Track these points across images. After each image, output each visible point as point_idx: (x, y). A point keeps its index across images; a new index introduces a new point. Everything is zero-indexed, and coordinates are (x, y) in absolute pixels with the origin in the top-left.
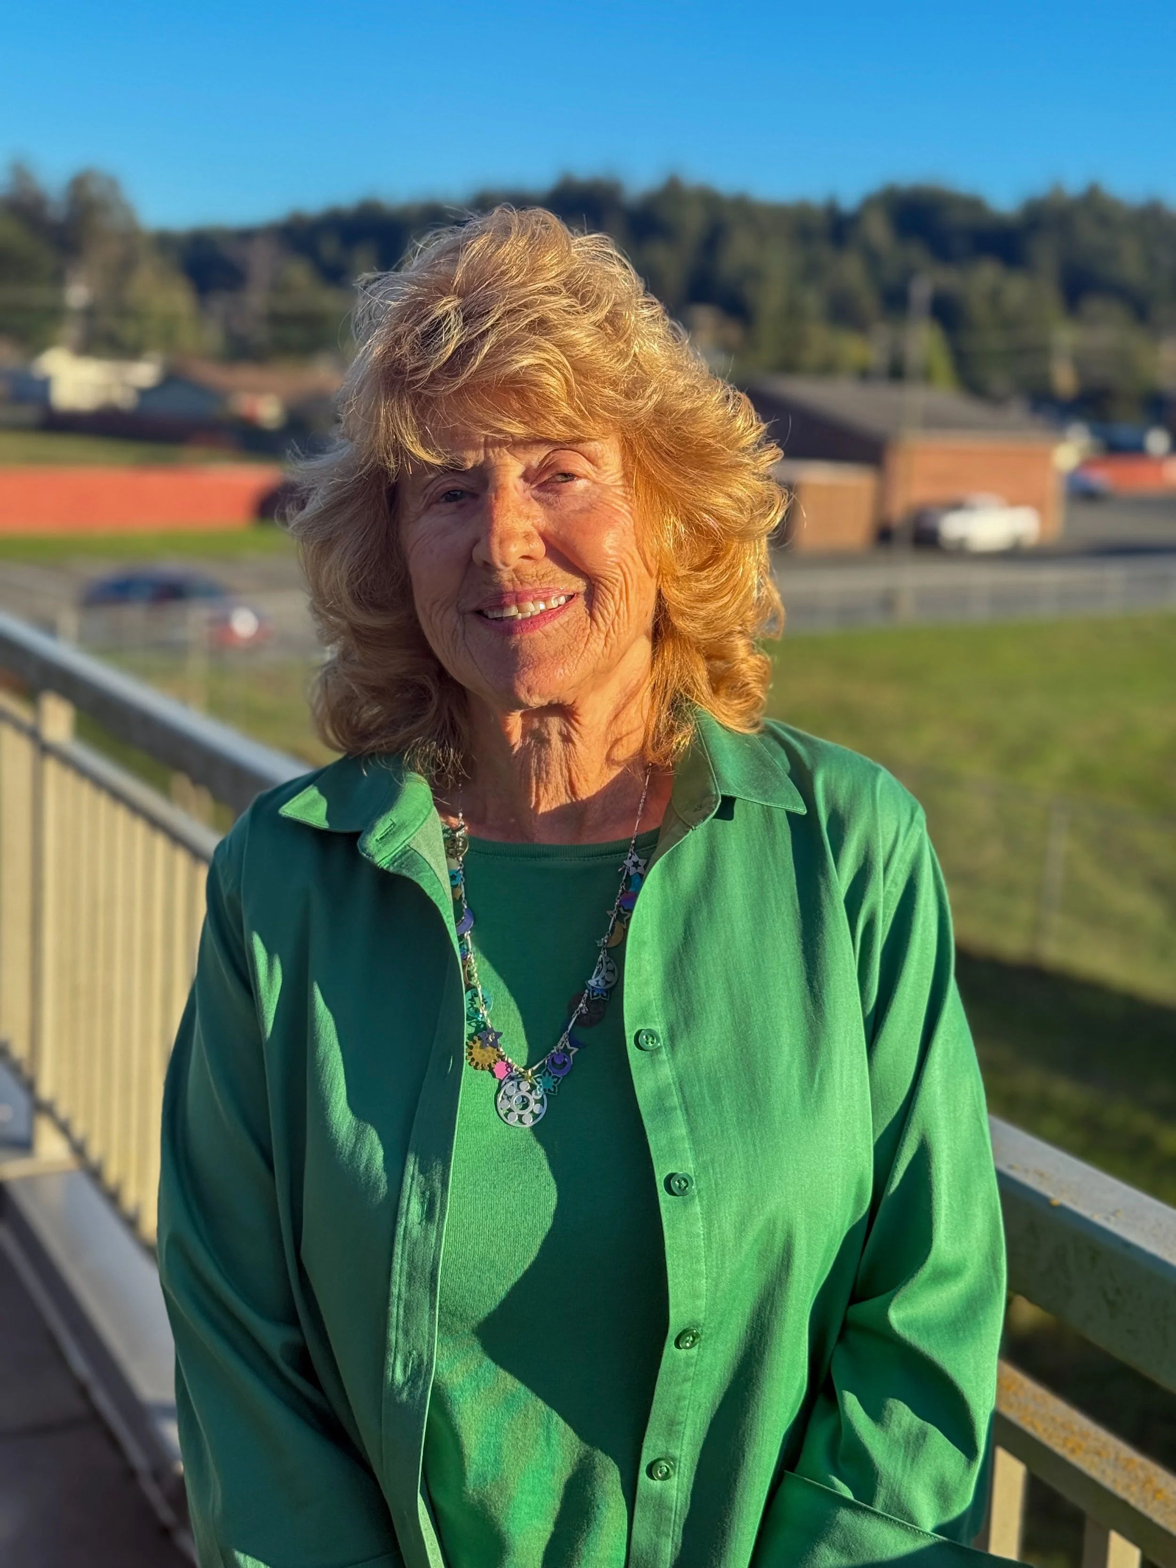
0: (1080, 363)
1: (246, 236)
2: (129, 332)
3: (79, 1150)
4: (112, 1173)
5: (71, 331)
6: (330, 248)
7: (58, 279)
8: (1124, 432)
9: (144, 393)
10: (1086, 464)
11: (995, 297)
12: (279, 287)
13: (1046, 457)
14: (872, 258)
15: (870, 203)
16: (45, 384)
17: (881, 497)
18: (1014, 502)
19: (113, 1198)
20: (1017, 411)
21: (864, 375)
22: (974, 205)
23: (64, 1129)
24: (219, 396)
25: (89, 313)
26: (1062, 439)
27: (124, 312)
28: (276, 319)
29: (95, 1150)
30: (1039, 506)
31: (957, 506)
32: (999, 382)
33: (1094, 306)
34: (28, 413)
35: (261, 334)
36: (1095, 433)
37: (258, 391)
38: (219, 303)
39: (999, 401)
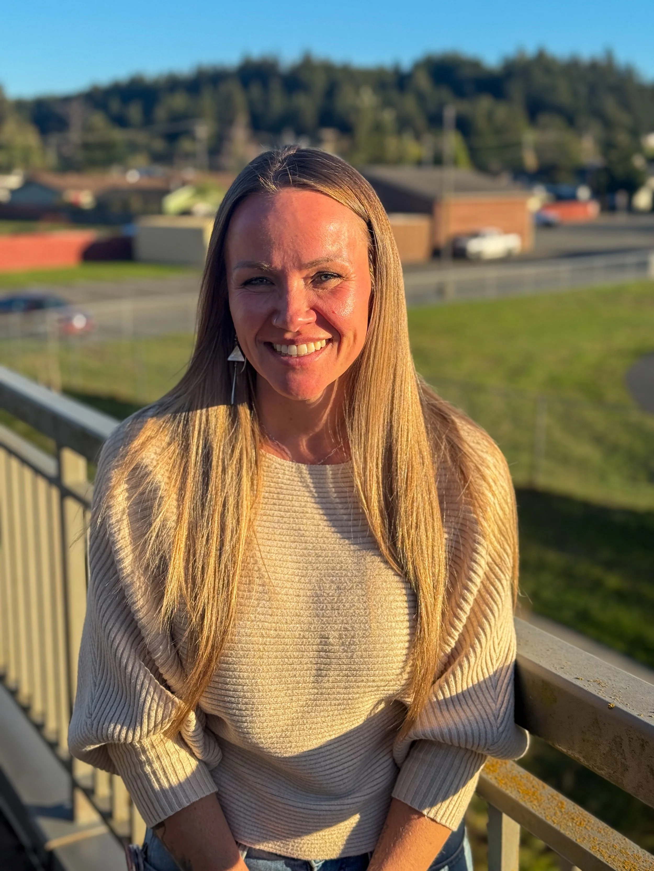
0: (538, 151)
1: (67, 101)
6: (115, 105)
8: (565, 189)
9: (13, 192)
10: (544, 208)
11: (490, 116)
12: (87, 128)
13: (523, 204)
14: (421, 97)
15: (418, 66)
17: (433, 232)
18: (507, 231)
20: (506, 180)
21: (419, 163)
22: (476, 64)
24: (58, 192)
26: (532, 195)
28: (86, 146)
30: (520, 233)
31: (475, 235)
32: (495, 165)
33: (544, 119)
35: (80, 156)
36: (549, 190)
37: (80, 188)
38: (54, 139)
39: (496, 174)
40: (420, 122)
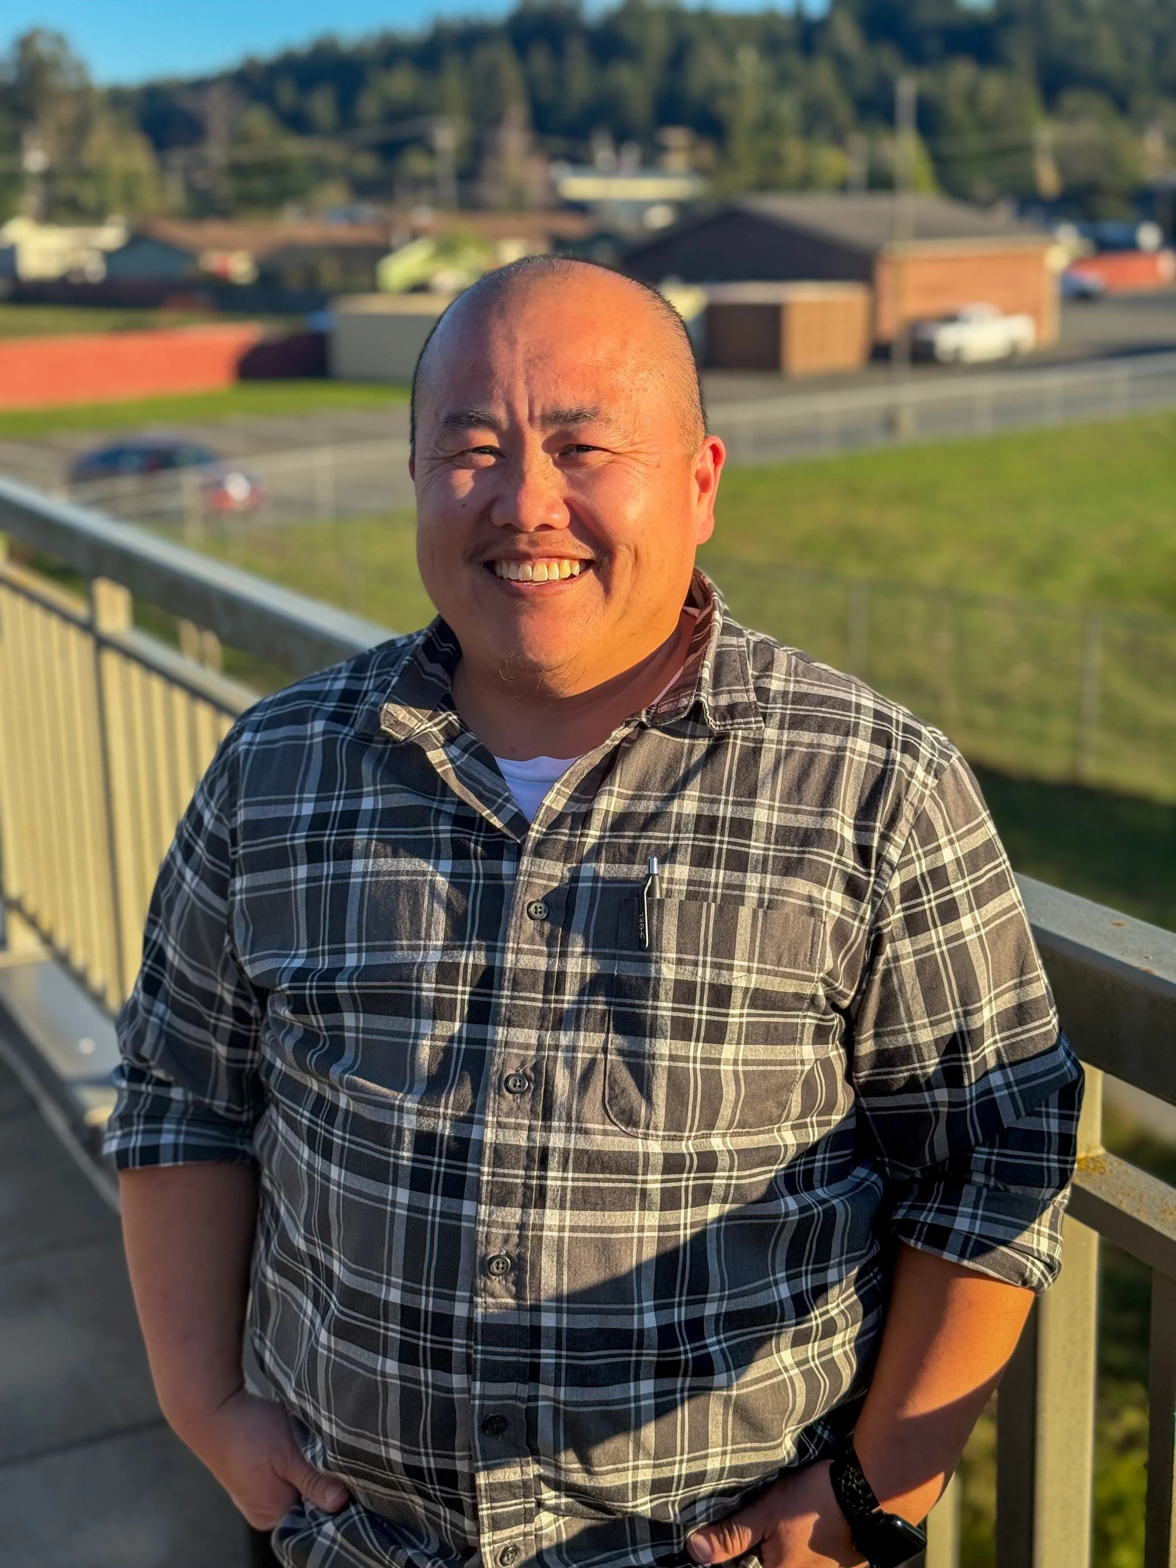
0: (1062, 161)
1: (200, 86)
2: (88, 195)
3: (47, 939)
4: (79, 959)
5: (31, 199)
6: (287, 94)
7: (15, 145)
8: (1112, 230)
9: (109, 256)
10: (1077, 263)
11: (972, 98)
12: (240, 137)
13: (1038, 259)
14: (844, 66)
15: (836, 8)
16: (11, 254)
17: (873, 315)
18: (1008, 311)
19: (80, 979)
20: (1004, 213)
21: (843, 187)
23: (32, 922)
24: (190, 255)
25: (48, 176)
26: (1055, 242)
27: (85, 174)
28: (238, 170)
29: (62, 939)
30: (1035, 312)
31: (951, 318)
32: (982, 188)
33: (1072, 100)
35: (225, 188)
36: (1084, 233)
37: (229, 247)
38: (178, 158)
39: (986, 205)
40: (843, 111)
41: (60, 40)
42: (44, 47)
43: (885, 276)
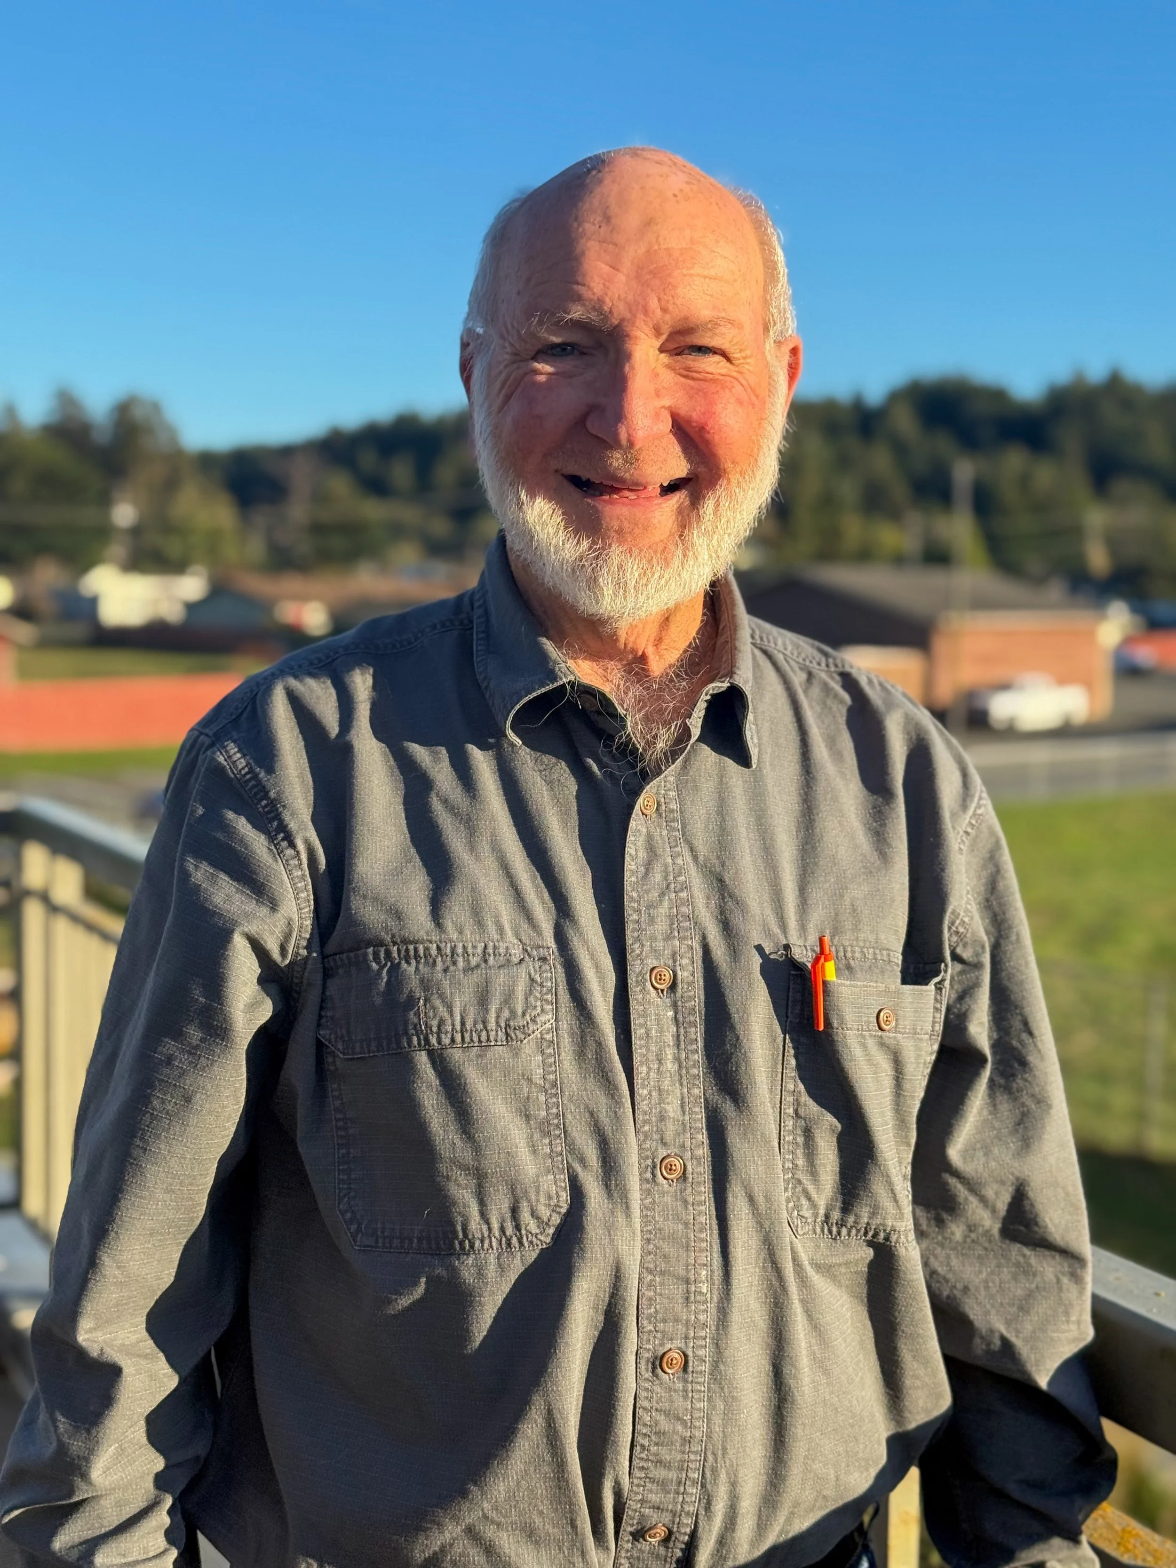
0: (1112, 543)
1: (287, 452)
2: (173, 548)
5: (118, 549)
6: (368, 460)
7: (105, 501)
8: (1163, 609)
9: (191, 607)
10: (1128, 641)
11: (1024, 481)
12: (320, 497)
13: (1090, 636)
14: (900, 449)
15: (895, 397)
16: (93, 602)
17: (928, 683)
18: (1063, 680)
20: (1056, 590)
21: (899, 560)
22: (998, 395)
24: (266, 606)
25: (136, 531)
26: (1104, 617)
27: (168, 528)
28: (318, 529)
30: (1088, 684)
31: (1005, 686)
33: (1122, 486)
34: (78, 630)
35: (304, 546)
36: (1135, 609)
37: (305, 598)
38: (261, 517)
39: (1039, 581)
40: (899, 491)
41: (156, 407)
42: (138, 413)
43: (941, 645)
